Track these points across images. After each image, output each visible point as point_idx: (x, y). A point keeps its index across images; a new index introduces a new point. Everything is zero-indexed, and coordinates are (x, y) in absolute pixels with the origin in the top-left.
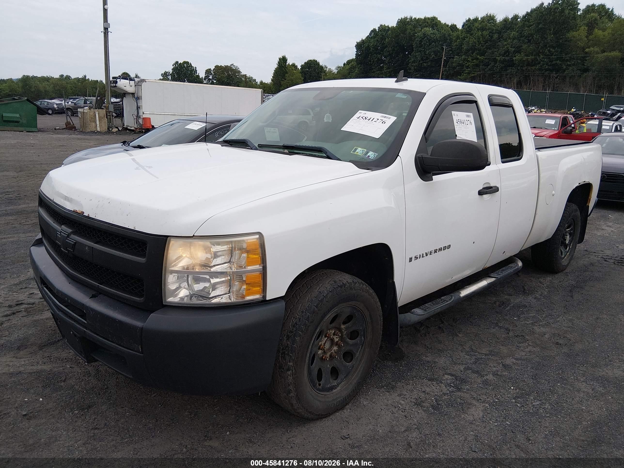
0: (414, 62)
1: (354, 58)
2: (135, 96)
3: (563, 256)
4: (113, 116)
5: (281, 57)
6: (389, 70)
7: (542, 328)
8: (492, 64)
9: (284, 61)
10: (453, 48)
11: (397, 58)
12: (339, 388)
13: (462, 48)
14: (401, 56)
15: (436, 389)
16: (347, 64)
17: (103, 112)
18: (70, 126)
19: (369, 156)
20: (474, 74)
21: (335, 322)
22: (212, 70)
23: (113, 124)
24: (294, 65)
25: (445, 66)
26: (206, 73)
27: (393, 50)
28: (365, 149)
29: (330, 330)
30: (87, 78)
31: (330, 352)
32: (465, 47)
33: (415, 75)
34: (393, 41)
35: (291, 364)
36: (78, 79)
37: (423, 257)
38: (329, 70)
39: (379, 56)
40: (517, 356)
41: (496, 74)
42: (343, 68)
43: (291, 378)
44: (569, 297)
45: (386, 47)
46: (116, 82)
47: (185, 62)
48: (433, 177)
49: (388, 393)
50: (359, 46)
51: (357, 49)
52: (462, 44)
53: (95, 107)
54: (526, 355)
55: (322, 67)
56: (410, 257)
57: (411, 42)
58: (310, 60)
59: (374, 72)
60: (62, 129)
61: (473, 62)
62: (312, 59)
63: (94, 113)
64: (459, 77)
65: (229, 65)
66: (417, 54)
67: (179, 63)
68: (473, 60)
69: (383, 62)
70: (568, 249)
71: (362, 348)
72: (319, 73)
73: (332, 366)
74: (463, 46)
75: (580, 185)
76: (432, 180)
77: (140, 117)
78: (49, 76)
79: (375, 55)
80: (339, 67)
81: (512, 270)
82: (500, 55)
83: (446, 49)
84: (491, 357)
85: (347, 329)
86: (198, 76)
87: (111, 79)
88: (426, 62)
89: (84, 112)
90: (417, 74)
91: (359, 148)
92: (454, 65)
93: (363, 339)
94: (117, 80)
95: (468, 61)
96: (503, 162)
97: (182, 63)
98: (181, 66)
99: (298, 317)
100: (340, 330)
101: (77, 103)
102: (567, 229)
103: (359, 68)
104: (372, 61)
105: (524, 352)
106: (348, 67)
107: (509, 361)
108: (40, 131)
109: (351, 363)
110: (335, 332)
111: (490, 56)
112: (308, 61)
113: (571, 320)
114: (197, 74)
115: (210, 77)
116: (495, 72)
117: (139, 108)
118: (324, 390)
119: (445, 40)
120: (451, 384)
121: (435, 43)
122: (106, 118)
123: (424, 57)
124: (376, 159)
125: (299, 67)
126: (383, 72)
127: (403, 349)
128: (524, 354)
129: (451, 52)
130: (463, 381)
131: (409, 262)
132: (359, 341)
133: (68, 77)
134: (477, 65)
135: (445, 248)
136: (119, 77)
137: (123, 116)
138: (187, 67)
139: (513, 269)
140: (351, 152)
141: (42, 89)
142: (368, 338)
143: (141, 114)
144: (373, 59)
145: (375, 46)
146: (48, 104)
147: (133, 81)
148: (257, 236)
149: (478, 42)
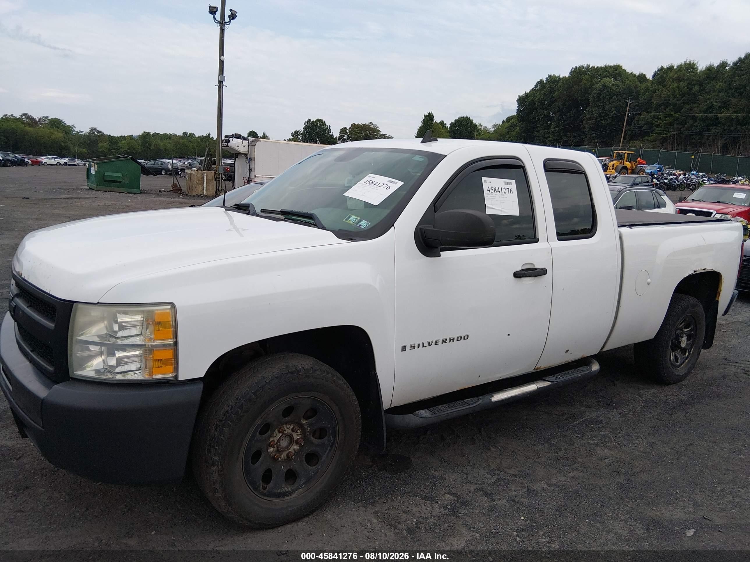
0: (589, 119)
1: (515, 114)
2: (249, 158)
3: (679, 364)
4: (222, 179)
5: (427, 114)
6: (557, 129)
7: (607, 451)
8: (691, 122)
9: (430, 118)
10: (640, 102)
11: (568, 114)
12: (294, 495)
13: (652, 102)
14: (574, 112)
15: (427, 509)
16: (506, 122)
17: (212, 174)
18: (176, 188)
19: (361, 225)
20: (666, 134)
21: (291, 415)
22: (348, 129)
23: (222, 188)
24: (442, 124)
25: (629, 123)
26: (340, 132)
27: (564, 105)
28: (359, 217)
29: (287, 425)
30: (211, 137)
31: (286, 451)
32: (655, 101)
33: (590, 134)
34: (564, 94)
35: (216, 458)
36: (202, 138)
37: (423, 346)
38: (484, 128)
39: (546, 112)
40: (553, 481)
41: (694, 135)
42: (501, 126)
43: (217, 475)
44: (667, 416)
45: (556, 101)
46: (228, 142)
47: (318, 120)
48: (441, 253)
49: (364, 509)
50: (521, 100)
51: (518, 104)
52: (651, 98)
53: (204, 169)
54: (565, 481)
55: (475, 125)
56: (404, 345)
57: (586, 95)
58: (462, 117)
59: (539, 131)
60: (168, 191)
61: (666, 121)
62: (464, 115)
63: (201, 175)
64: (646, 138)
65: (367, 123)
66: (593, 109)
67: (312, 121)
68: (665, 117)
69: (551, 119)
70: (687, 355)
71: (330, 450)
72: (471, 132)
73: (288, 468)
74: (653, 100)
75: (696, 273)
76: (440, 256)
77: (251, 181)
78: (171, 134)
79: (541, 110)
80: (496, 125)
81: (579, 375)
82: (701, 111)
83: (630, 104)
84: (517, 479)
85: (310, 425)
86: (332, 136)
87: (223, 138)
88: (604, 119)
89: (191, 174)
90: (593, 134)
91: (353, 216)
92: (640, 123)
93: (332, 438)
94: (230, 139)
95: (659, 119)
96: (560, 240)
97: (315, 121)
98: (314, 124)
99: (231, 404)
100: (301, 426)
101: (192, 164)
102: (685, 328)
103: (520, 127)
104: (537, 118)
105: (565, 476)
106: (507, 125)
107: (537, 486)
108: (143, 193)
109: (314, 467)
110: (293, 428)
111: (688, 112)
112: (458, 119)
113: (652, 444)
114: (331, 134)
115: (345, 137)
116: (694, 133)
117: (251, 170)
118: (270, 494)
119: (630, 93)
120: (448, 506)
121: (617, 96)
122: (214, 181)
123: (603, 113)
124: (367, 228)
125: (448, 125)
126: (550, 130)
127: (413, 459)
128: (563, 479)
129: (637, 108)
130: (465, 503)
131: (402, 351)
132: (326, 441)
133: (192, 135)
134: (671, 124)
135: (459, 339)
136: (233, 136)
137: (234, 180)
138: (321, 125)
139: (582, 373)
140: (344, 220)
141: (162, 148)
142: (339, 439)
143: (252, 176)
144: (538, 115)
145: (542, 100)
146: (162, 164)
147: (247, 140)
148: (169, 307)
149: (673, 95)
